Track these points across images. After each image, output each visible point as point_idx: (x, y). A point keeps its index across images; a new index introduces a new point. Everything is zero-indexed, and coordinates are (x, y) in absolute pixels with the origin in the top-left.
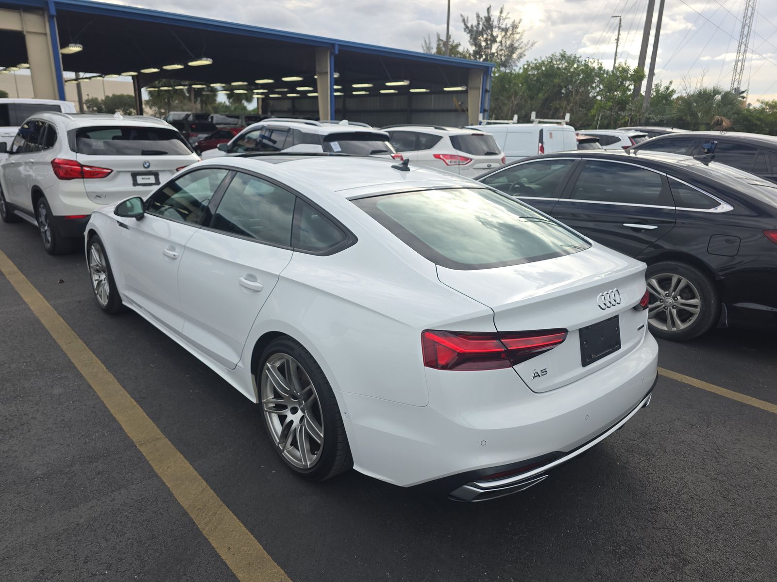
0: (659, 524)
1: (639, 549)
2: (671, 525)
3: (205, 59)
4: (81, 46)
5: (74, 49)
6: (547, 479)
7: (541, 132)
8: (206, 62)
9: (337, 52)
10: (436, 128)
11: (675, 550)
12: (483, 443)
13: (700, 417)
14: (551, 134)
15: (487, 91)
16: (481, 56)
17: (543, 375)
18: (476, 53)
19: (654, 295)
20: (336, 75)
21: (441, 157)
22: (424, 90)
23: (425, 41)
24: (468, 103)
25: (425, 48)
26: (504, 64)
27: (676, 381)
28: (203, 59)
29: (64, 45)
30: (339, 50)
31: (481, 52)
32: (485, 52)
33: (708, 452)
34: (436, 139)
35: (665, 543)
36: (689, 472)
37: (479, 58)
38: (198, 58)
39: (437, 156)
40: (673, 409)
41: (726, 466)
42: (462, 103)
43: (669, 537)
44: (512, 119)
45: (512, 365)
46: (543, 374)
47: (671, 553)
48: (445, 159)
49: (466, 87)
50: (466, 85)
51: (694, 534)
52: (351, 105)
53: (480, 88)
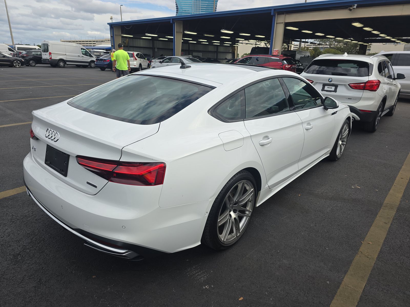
0: (27, 279)
1: (15, 264)
2: (23, 285)
11: (4, 280)
35: (12, 277)
43: (14, 280)
47: (3, 277)
51: (9, 294)
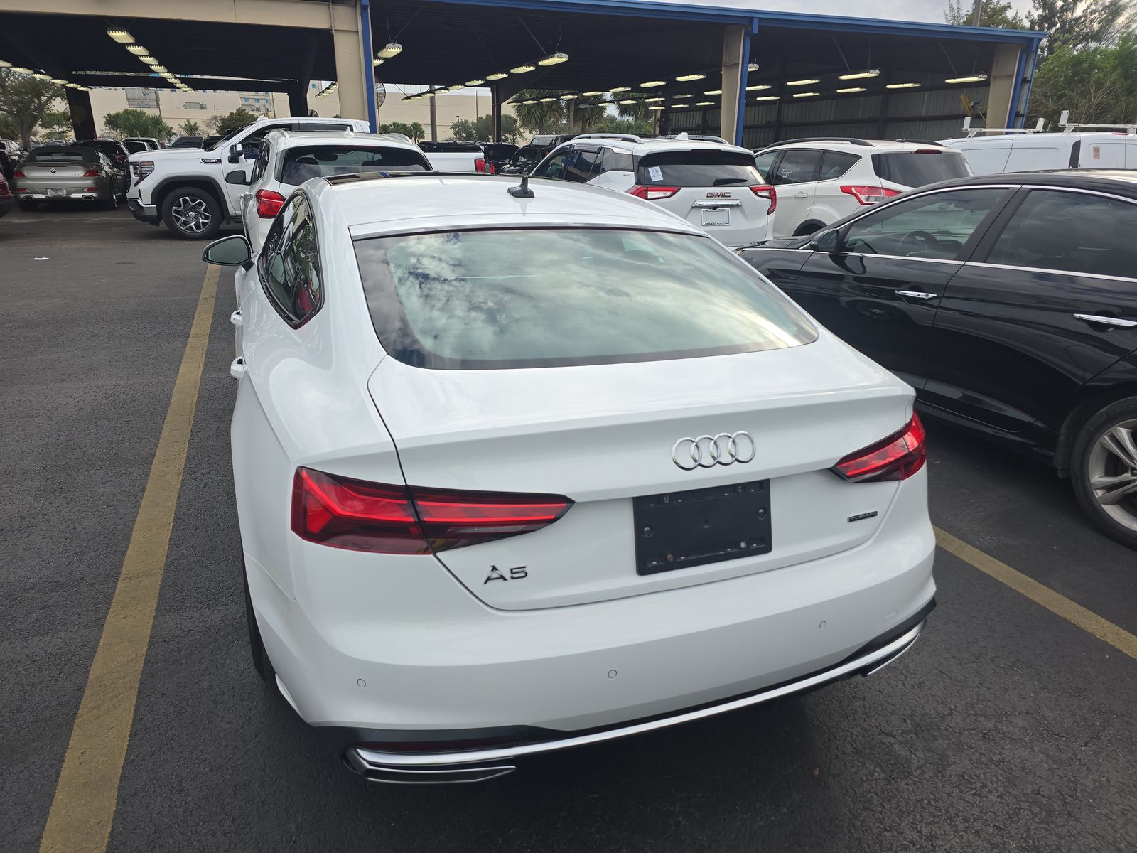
3: (559, 54)
4: (400, 46)
5: (392, 51)
6: (514, 773)
7: (1077, 146)
8: (559, 59)
9: (755, 31)
10: (853, 142)
12: (361, 683)
13: (1084, 719)
14: (1097, 151)
15: (1025, 81)
16: (1052, 25)
17: (512, 578)
18: (1042, 19)
19: (1117, 458)
20: (753, 68)
21: (853, 189)
22: (911, 85)
23: (951, 6)
24: (987, 104)
25: (949, 17)
26: (1096, 37)
27: (1090, 636)
28: (556, 55)
29: (379, 46)
30: (759, 27)
31: (1053, 16)
32: (1060, 17)
33: (1043, 796)
34: (848, 160)
36: (962, 827)
37: (1049, 28)
38: (550, 54)
39: (846, 190)
40: (1034, 692)
41: (1060, 837)
42: (975, 104)
44: (1034, 126)
45: (433, 550)
46: (515, 576)
48: (858, 194)
49: (985, 76)
50: (988, 72)
52: (790, 114)
53: (1013, 76)
